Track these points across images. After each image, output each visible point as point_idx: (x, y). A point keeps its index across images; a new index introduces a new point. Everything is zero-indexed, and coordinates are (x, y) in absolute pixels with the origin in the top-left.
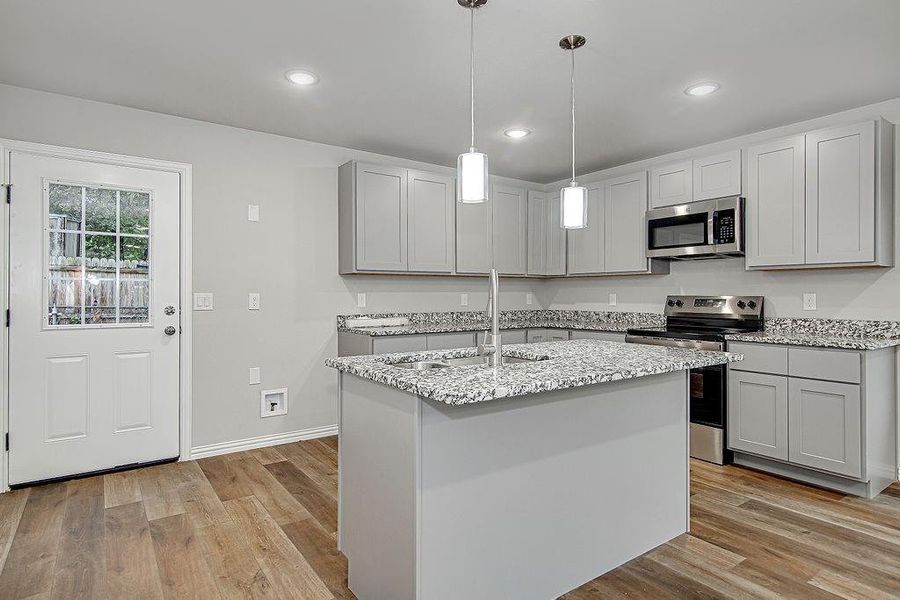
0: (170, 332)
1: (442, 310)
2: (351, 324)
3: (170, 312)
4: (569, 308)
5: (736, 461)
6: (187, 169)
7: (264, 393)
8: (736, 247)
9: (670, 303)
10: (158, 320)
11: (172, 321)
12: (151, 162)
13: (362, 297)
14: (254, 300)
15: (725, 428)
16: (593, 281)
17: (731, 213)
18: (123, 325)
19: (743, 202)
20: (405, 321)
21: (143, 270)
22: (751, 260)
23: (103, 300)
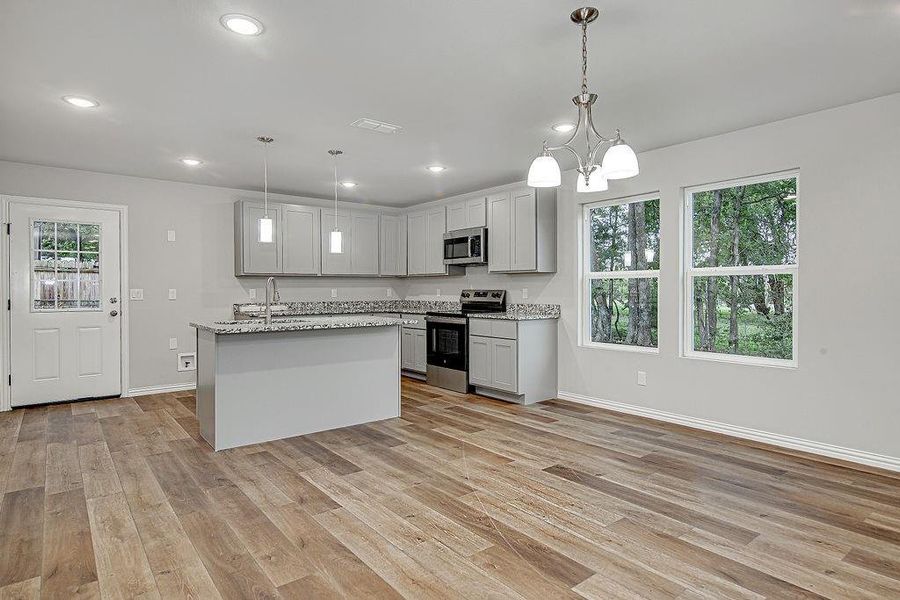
0: (114, 314)
1: (315, 300)
2: (243, 309)
3: (113, 301)
4: (415, 299)
5: (478, 392)
6: (125, 209)
7: (180, 355)
8: (481, 259)
9: (463, 295)
10: (107, 307)
11: (116, 307)
12: (101, 205)
13: (253, 292)
14: (172, 294)
15: (468, 371)
16: (433, 280)
17: (479, 237)
18: (83, 309)
19: (486, 231)
20: (285, 308)
21: (95, 271)
22: (491, 268)
23: (64, 295)
